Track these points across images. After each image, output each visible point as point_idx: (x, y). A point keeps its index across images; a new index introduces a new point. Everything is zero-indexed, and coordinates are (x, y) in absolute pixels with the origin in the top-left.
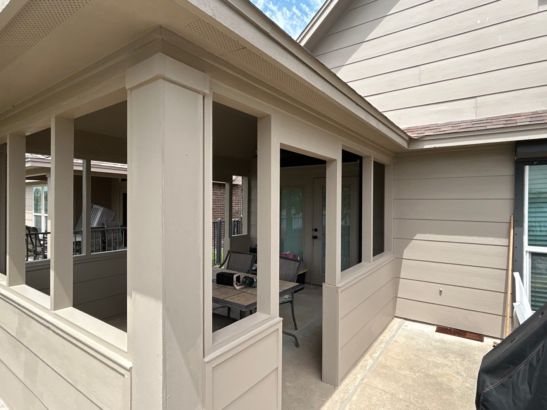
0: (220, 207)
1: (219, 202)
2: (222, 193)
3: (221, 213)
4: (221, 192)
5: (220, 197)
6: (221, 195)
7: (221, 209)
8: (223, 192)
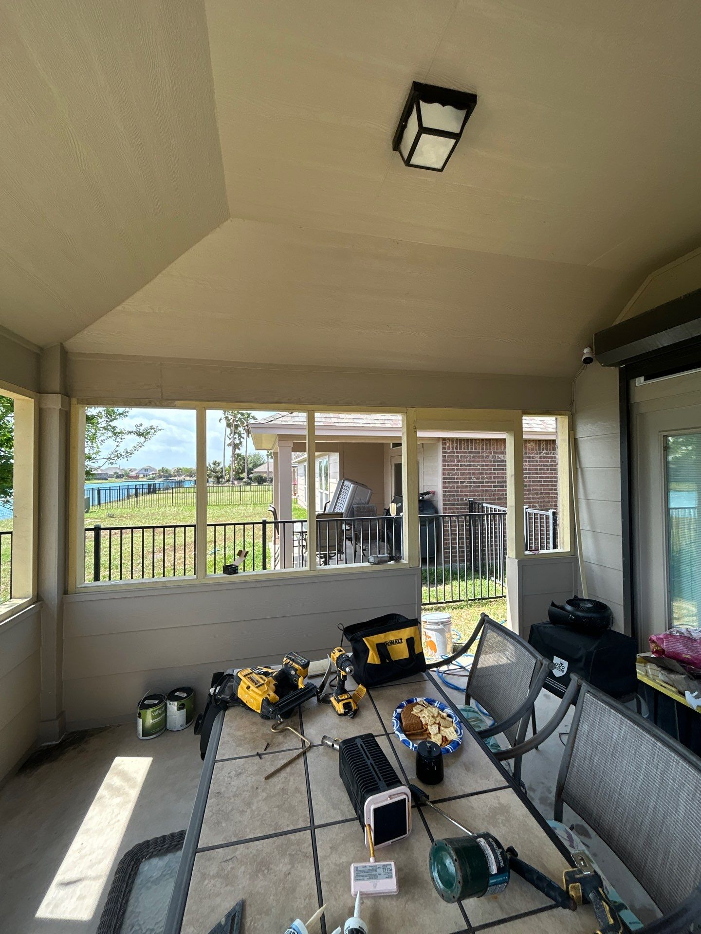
0: (540, 482)
1: (537, 473)
2: (544, 457)
3: (541, 494)
4: (541, 455)
5: (537, 465)
6: (541, 461)
7: (541, 486)
8: (545, 455)
